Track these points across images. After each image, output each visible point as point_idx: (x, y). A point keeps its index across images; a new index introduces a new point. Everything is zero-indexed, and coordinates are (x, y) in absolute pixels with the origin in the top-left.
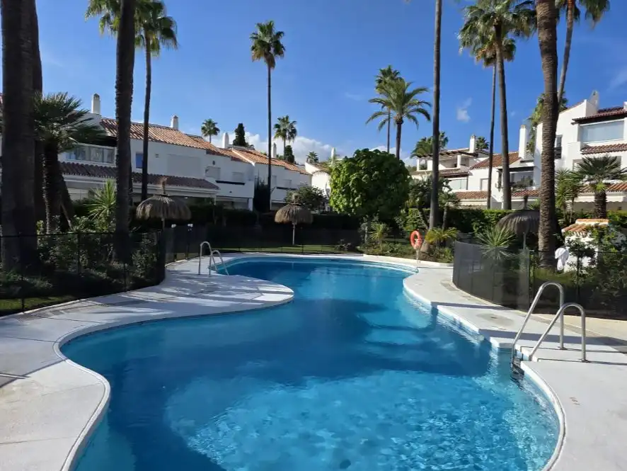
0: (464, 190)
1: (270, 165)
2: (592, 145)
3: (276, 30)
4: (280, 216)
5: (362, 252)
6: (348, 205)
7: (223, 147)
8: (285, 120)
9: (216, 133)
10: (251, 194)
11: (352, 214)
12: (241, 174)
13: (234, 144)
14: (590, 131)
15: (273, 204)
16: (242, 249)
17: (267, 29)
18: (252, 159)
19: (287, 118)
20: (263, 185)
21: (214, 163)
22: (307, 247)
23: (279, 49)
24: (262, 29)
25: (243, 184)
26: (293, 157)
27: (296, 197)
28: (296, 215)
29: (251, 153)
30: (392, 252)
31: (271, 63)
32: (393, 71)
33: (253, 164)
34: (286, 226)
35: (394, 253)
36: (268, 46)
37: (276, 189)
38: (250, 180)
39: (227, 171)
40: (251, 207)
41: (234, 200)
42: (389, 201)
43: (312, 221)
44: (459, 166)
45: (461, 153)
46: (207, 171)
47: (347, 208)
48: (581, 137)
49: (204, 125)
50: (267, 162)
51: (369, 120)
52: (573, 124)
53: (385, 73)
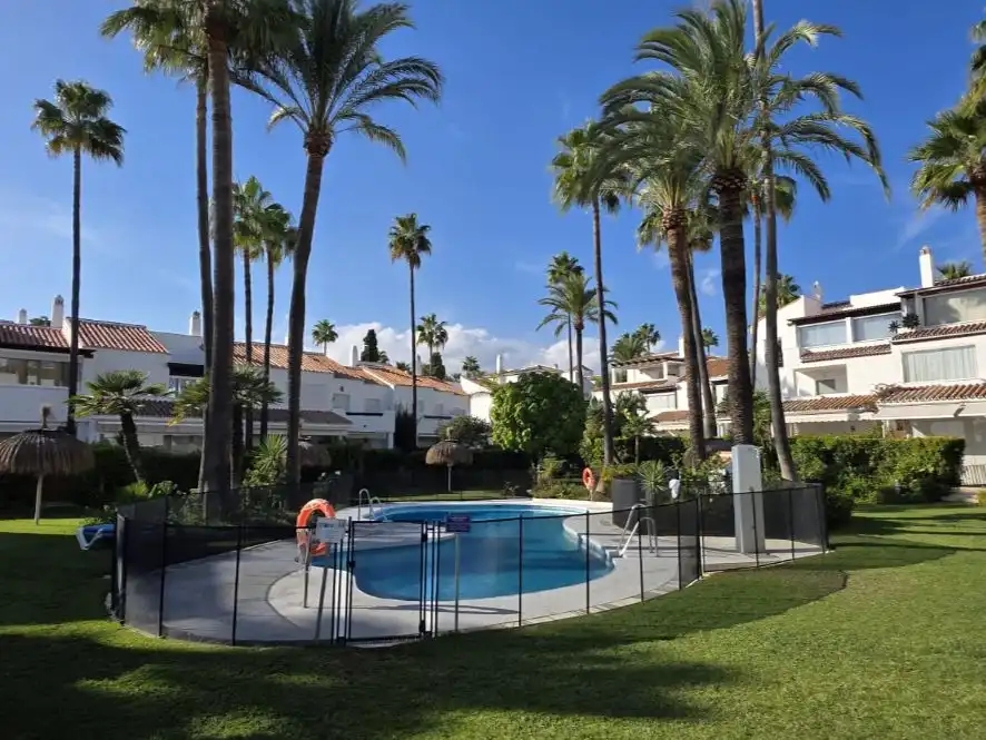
0: (673, 409)
1: (415, 387)
2: (814, 350)
3: (419, 223)
4: (431, 457)
5: (530, 497)
6: (514, 440)
7: (350, 364)
8: (431, 321)
9: (333, 340)
10: (392, 429)
11: (520, 450)
12: (377, 401)
13: (364, 359)
14: (811, 332)
15: (421, 439)
16: (390, 499)
17: (408, 223)
18: (391, 381)
19: (434, 317)
20: (405, 414)
21: (342, 389)
22: (467, 494)
23: (424, 245)
24: (402, 223)
25: (381, 415)
26: (443, 367)
27: (451, 432)
28: (452, 453)
29: (388, 371)
30: (565, 493)
31: (415, 261)
32: (570, 259)
33: (392, 387)
34: (439, 468)
35: (567, 495)
36: (410, 242)
37: (423, 420)
38: (389, 409)
39: (359, 398)
40: (391, 445)
41: (369, 437)
42: (561, 433)
43: (471, 459)
44: (666, 377)
45: (667, 359)
46: (334, 399)
47: (514, 443)
48: (801, 341)
49: (317, 329)
50: (410, 382)
51: (540, 326)
52: (789, 325)
53: (559, 262)
